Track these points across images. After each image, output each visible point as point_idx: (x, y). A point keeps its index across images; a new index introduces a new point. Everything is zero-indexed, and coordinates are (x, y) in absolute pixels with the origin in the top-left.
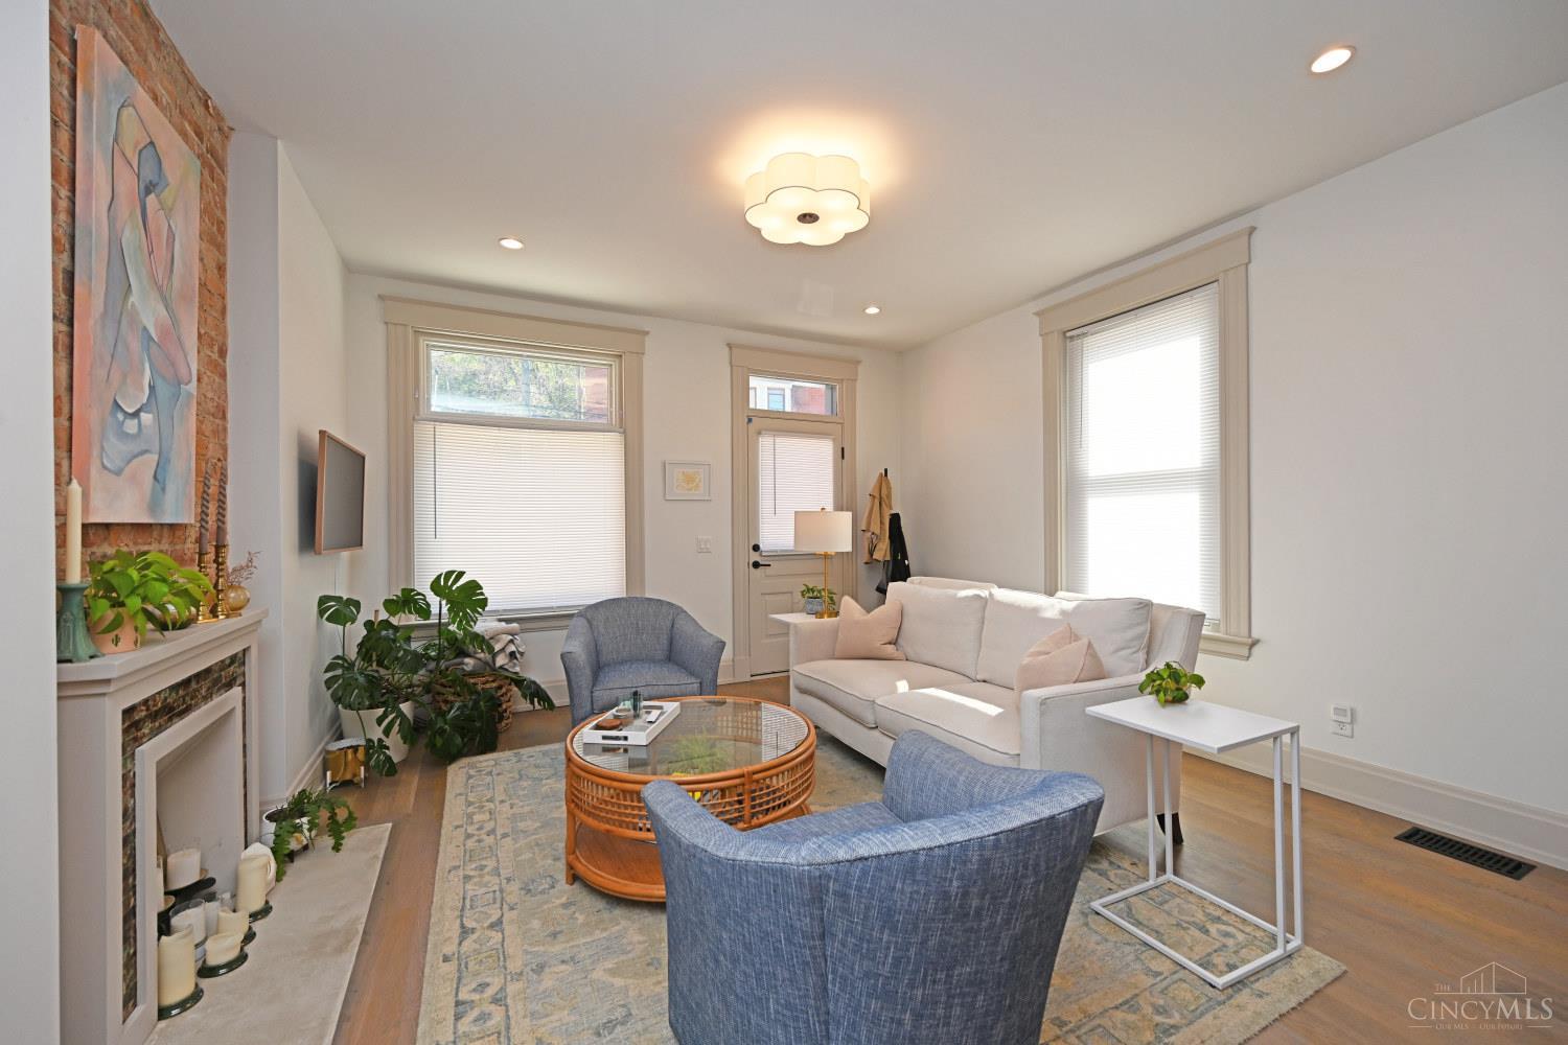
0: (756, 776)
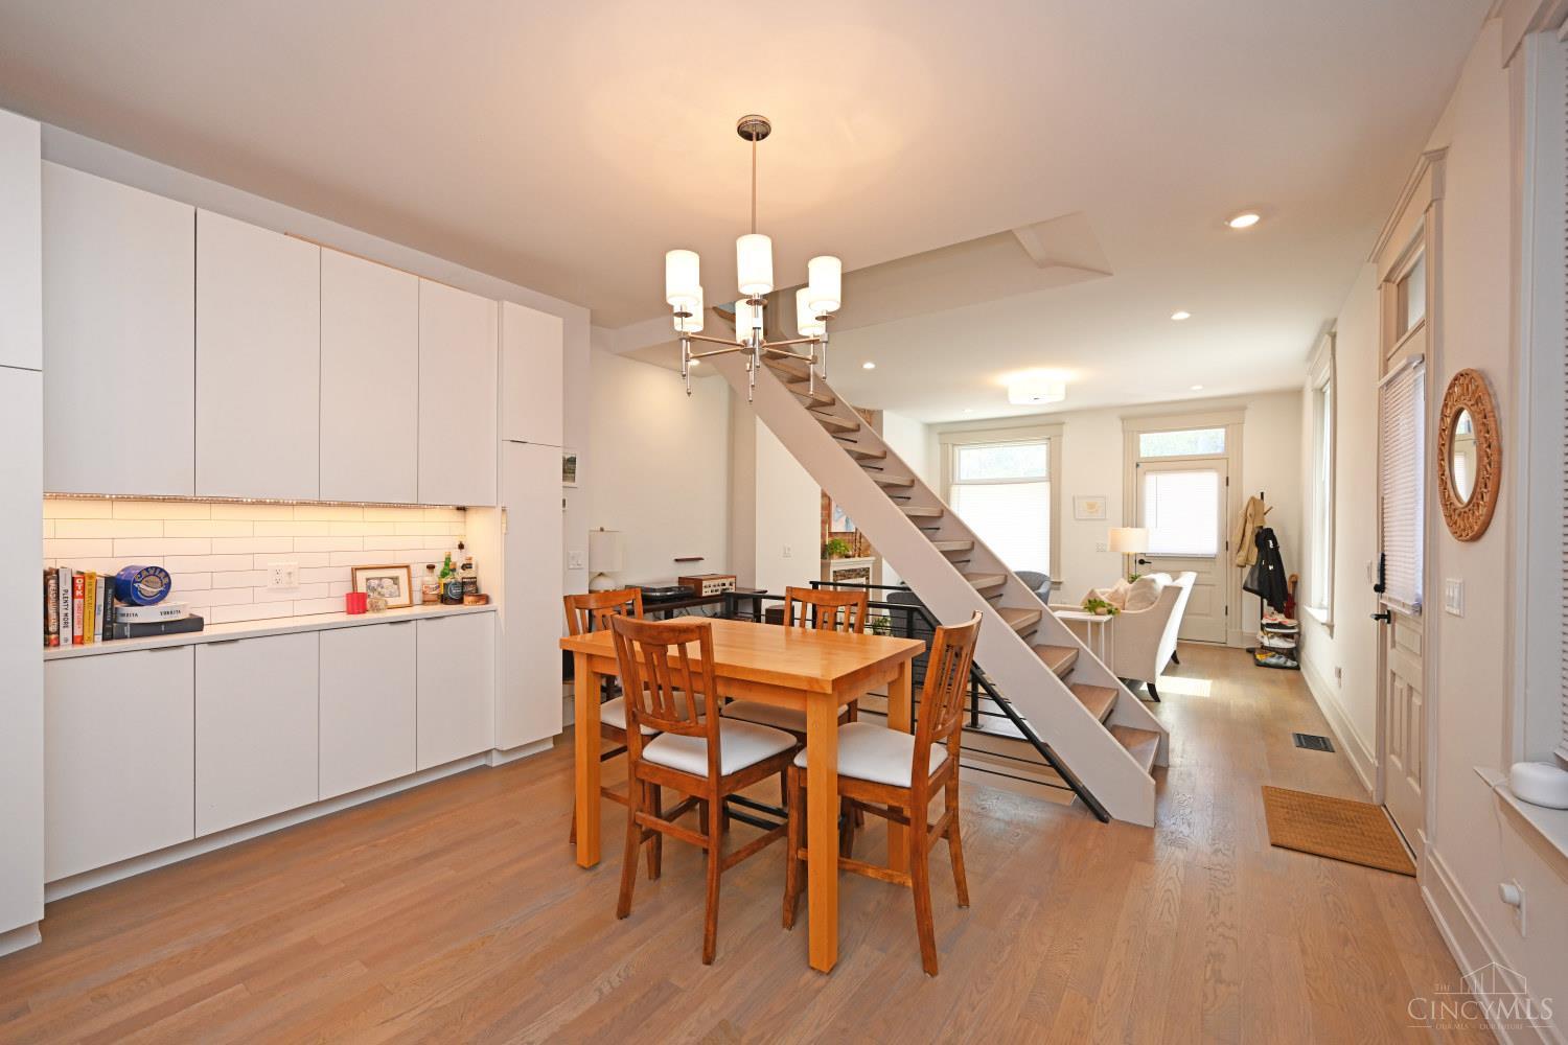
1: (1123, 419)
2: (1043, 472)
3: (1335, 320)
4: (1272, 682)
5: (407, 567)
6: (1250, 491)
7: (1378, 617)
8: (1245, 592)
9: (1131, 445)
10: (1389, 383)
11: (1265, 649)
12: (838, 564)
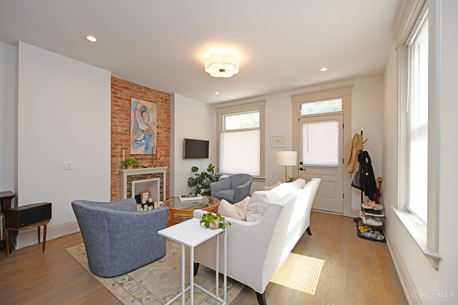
0: (173, 211)
1: (292, 96)
2: (258, 125)
6: (355, 130)
8: (352, 187)
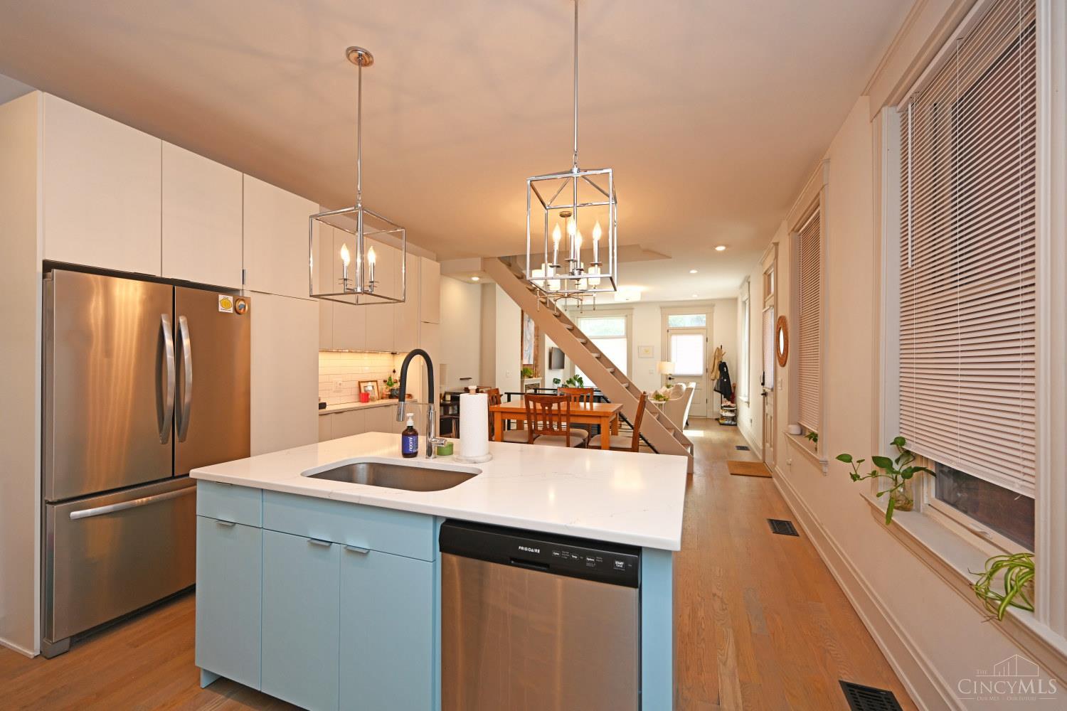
1: (661, 308)
2: (623, 333)
3: (749, 277)
4: (726, 431)
5: (376, 381)
6: (716, 345)
7: (762, 394)
8: (715, 392)
9: (664, 320)
10: (765, 311)
11: (723, 417)
12: (528, 381)
